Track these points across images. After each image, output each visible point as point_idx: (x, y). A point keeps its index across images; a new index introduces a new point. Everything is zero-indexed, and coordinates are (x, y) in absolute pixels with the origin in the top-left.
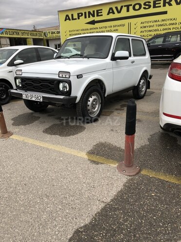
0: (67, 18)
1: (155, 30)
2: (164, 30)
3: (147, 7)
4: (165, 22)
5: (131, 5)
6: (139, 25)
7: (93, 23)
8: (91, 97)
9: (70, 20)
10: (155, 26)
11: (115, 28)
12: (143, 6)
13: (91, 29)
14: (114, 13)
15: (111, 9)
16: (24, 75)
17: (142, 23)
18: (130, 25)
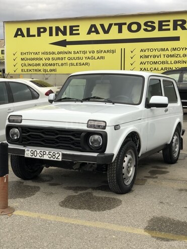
0: (19, 33)
1: (163, 63)
2: (176, 62)
3: (149, 29)
4: (176, 52)
5: (125, 24)
6: (138, 53)
7: (63, 43)
8: (127, 157)
9: (23, 36)
10: (162, 56)
11: (100, 55)
12: (143, 27)
13: (59, 53)
14: (98, 33)
15: (93, 26)
17: (142, 50)
18: (123, 52)
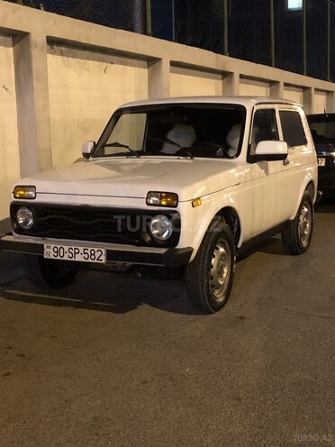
16: (40, 199)
